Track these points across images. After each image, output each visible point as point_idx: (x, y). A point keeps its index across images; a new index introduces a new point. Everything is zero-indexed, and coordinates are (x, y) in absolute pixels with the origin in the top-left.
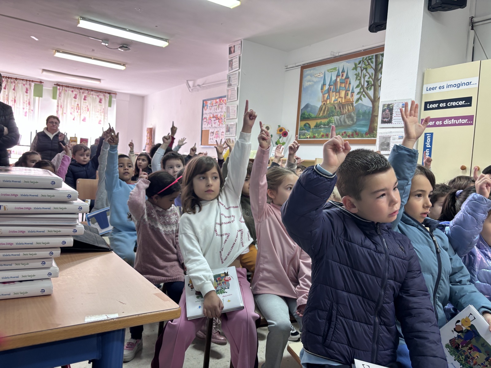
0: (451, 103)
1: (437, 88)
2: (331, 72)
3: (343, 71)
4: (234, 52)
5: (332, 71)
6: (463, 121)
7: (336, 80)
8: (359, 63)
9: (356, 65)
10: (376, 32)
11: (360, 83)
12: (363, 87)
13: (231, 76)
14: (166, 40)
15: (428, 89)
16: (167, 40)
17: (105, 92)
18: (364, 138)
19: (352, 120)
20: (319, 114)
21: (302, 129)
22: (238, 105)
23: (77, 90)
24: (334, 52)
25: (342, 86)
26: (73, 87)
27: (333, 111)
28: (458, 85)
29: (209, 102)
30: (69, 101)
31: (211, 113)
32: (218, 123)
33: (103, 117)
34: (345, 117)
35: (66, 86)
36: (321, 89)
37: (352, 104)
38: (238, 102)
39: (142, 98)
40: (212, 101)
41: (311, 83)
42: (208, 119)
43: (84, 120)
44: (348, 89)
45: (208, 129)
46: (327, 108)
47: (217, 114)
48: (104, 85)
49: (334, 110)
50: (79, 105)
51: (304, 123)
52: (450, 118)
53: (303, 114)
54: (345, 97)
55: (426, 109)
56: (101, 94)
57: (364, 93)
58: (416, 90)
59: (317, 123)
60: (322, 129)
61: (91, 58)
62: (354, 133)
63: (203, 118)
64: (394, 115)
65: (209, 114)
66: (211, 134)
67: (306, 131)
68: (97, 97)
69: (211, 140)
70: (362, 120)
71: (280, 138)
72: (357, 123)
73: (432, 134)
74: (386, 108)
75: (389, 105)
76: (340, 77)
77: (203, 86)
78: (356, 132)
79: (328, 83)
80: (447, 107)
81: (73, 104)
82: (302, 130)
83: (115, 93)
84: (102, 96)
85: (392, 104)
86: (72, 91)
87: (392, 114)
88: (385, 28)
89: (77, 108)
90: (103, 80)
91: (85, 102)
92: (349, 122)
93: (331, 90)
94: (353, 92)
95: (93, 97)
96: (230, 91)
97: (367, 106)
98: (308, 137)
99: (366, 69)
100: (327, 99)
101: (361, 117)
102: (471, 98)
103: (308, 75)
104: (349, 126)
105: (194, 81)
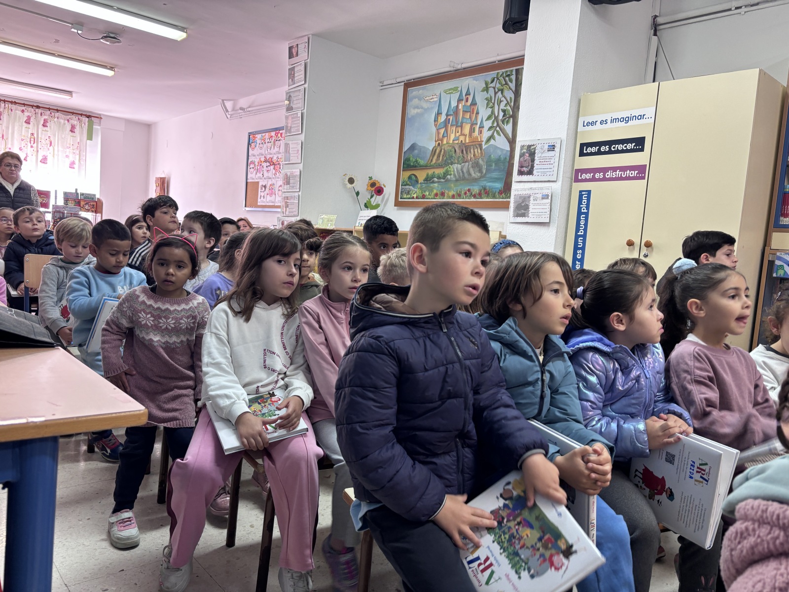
0: (617, 146)
1: (598, 123)
2: (450, 93)
3: (468, 94)
4: (297, 55)
5: (452, 93)
6: (632, 174)
7: (457, 106)
8: (492, 82)
9: (486, 84)
10: (513, 32)
11: (493, 112)
12: (496, 118)
13: (292, 94)
14: (182, 29)
15: (585, 124)
16: (185, 28)
17: (81, 115)
18: (496, 198)
19: (480, 171)
20: (432, 160)
21: (405, 183)
22: (303, 141)
23: (30, 109)
24: (454, 63)
25: (465, 117)
26: (24, 104)
27: (452, 157)
28: (627, 119)
29: (259, 136)
30: (16, 128)
31: (262, 155)
32: (274, 171)
33: (77, 157)
34: (470, 166)
35: (12, 102)
36: (435, 121)
37: (480, 146)
38: (302, 137)
39: (148, 127)
40: (264, 134)
41: (419, 111)
42: (257, 164)
43: (44, 160)
44: (475, 122)
45: (256, 181)
46: (443, 150)
47: (271, 156)
48: (77, 101)
49: (454, 155)
50: (35, 135)
51: (408, 173)
52: (614, 169)
53: (407, 160)
54: (470, 135)
55: (582, 154)
56: (73, 116)
57: (498, 129)
58: (568, 125)
59: (428, 175)
60: (436, 185)
61: (53, 55)
62: (483, 191)
63: (249, 162)
64: (536, 162)
65: (258, 155)
66: (262, 189)
67: (411, 187)
68: (66, 122)
69: (262, 198)
70: (495, 170)
71: (372, 197)
72: (487, 176)
73: (589, 192)
74: (525, 151)
75: (529, 146)
76: (463, 102)
77: (249, 109)
78: (485, 189)
79: (444, 111)
80: (610, 152)
81: (23, 134)
82: (405, 185)
83: (99, 117)
84: (74, 120)
85: (533, 145)
86: (23, 111)
87: (533, 161)
88: (526, 28)
89: (30, 140)
90: (76, 93)
91: (46, 131)
92: (475, 174)
93: (449, 123)
94: (481, 127)
95: (60, 123)
96: (290, 118)
97: (502, 150)
98: (415, 196)
99: (502, 91)
100: (443, 136)
101: (493, 167)
102: (644, 138)
103: (415, 97)
104: (475, 180)
105: (235, 101)
